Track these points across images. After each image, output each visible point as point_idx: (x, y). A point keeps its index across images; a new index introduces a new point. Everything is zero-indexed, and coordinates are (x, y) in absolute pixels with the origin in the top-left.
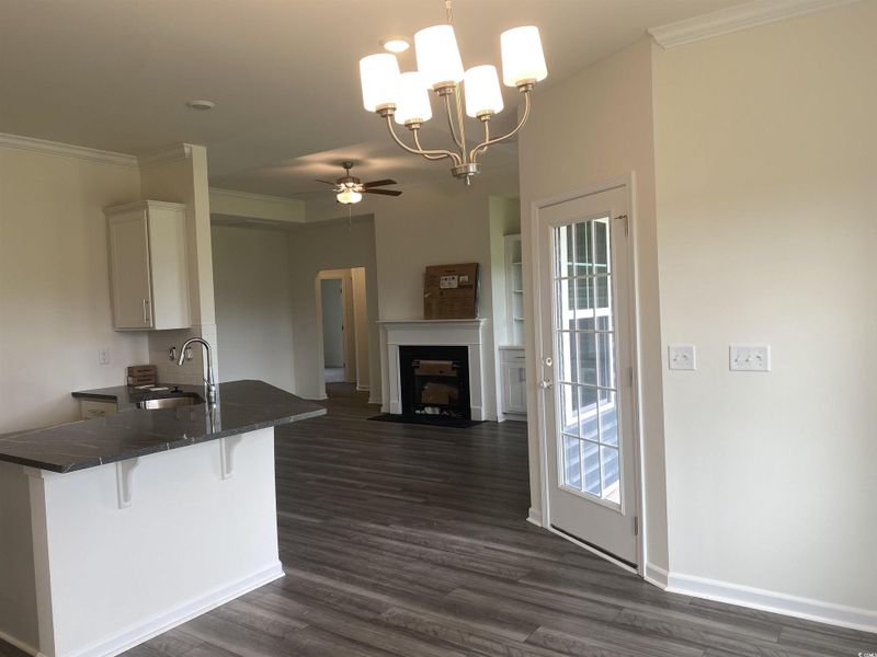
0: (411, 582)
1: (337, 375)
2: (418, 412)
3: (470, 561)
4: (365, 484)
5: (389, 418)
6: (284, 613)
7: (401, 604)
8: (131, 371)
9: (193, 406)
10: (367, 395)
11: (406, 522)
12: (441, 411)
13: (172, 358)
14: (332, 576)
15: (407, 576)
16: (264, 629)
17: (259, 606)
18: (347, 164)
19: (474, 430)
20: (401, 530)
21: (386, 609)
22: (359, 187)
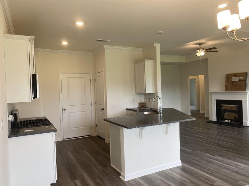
0: (224, 176)
1: (194, 108)
2: (223, 121)
3: (246, 172)
4: (205, 142)
5: (212, 122)
6: (182, 176)
7: (220, 181)
8: (139, 104)
9: (155, 114)
10: (204, 114)
11: (221, 156)
12: (231, 122)
13: (150, 101)
14: (197, 168)
15: (223, 173)
16: (177, 179)
17: (175, 172)
18: (200, 44)
19: (244, 129)
20: (219, 158)
21: (216, 182)
22: (204, 51)
